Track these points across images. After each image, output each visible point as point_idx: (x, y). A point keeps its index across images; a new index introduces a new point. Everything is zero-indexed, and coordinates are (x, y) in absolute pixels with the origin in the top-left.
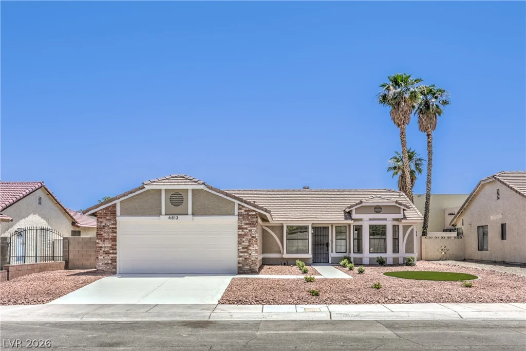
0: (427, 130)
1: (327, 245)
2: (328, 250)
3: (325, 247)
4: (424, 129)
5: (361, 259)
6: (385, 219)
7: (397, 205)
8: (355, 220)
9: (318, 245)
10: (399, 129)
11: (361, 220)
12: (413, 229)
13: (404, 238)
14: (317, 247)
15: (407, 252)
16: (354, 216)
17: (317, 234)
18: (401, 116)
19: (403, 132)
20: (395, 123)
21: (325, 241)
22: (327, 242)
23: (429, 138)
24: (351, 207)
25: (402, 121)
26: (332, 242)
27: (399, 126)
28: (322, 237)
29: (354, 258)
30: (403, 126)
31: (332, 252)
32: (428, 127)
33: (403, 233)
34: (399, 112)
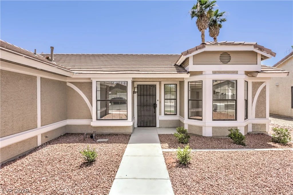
0: (214, 35)
1: (155, 106)
2: (155, 112)
3: (152, 108)
4: (213, 35)
5: (201, 128)
6: (236, 72)
7: (256, 50)
8: (193, 74)
9: (144, 106)
10: (201, 32)
11: (201, 73)
12: (265, 87)
13: (253, 98)
14: (142, 109)
15: (257, 116)
16: (191, 67)
17: (142, 93)
18: (203, 23)
19: (203, 34)
20: (199, 28)
21: (151, 102)
22: (154, 102)
23: (215, 40)
24: (188, 53)
25: (203, 27)
26: (160, 102)
27: (201, 30)
28: (148, 97)
29: (190, 126)
30: (203, 30)
31: (160, 114)
32: (215, 34)
33: (253, 92)
34: (202, 21)
